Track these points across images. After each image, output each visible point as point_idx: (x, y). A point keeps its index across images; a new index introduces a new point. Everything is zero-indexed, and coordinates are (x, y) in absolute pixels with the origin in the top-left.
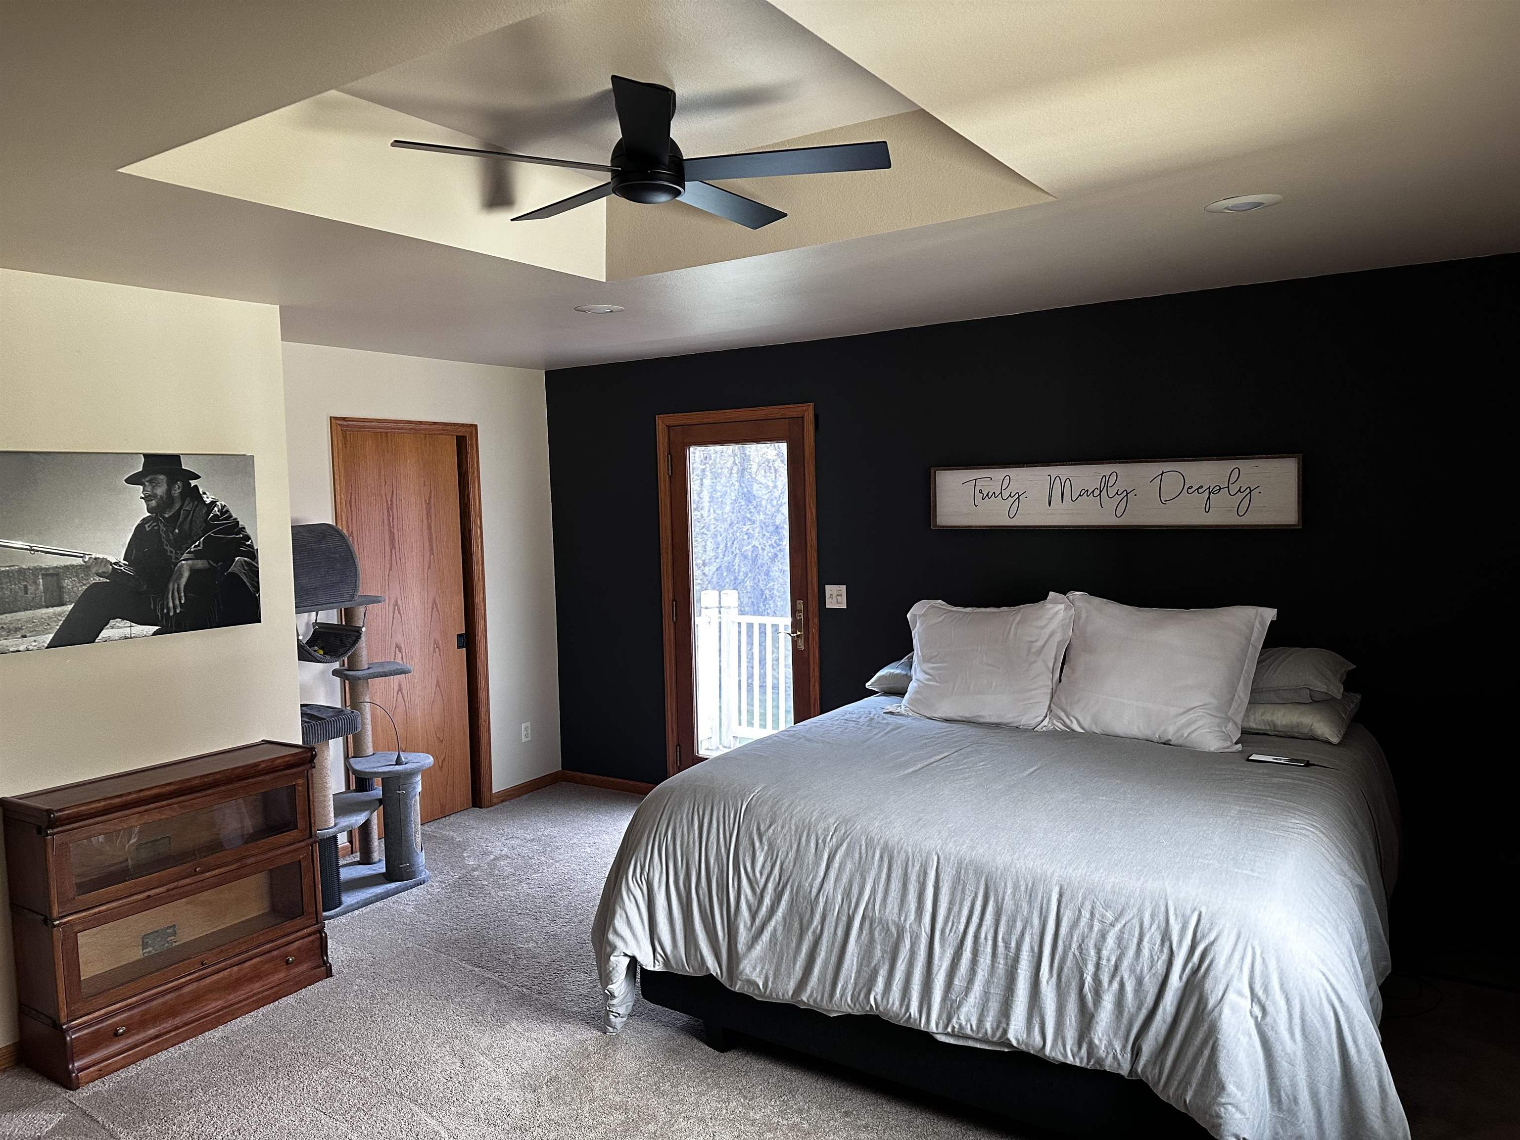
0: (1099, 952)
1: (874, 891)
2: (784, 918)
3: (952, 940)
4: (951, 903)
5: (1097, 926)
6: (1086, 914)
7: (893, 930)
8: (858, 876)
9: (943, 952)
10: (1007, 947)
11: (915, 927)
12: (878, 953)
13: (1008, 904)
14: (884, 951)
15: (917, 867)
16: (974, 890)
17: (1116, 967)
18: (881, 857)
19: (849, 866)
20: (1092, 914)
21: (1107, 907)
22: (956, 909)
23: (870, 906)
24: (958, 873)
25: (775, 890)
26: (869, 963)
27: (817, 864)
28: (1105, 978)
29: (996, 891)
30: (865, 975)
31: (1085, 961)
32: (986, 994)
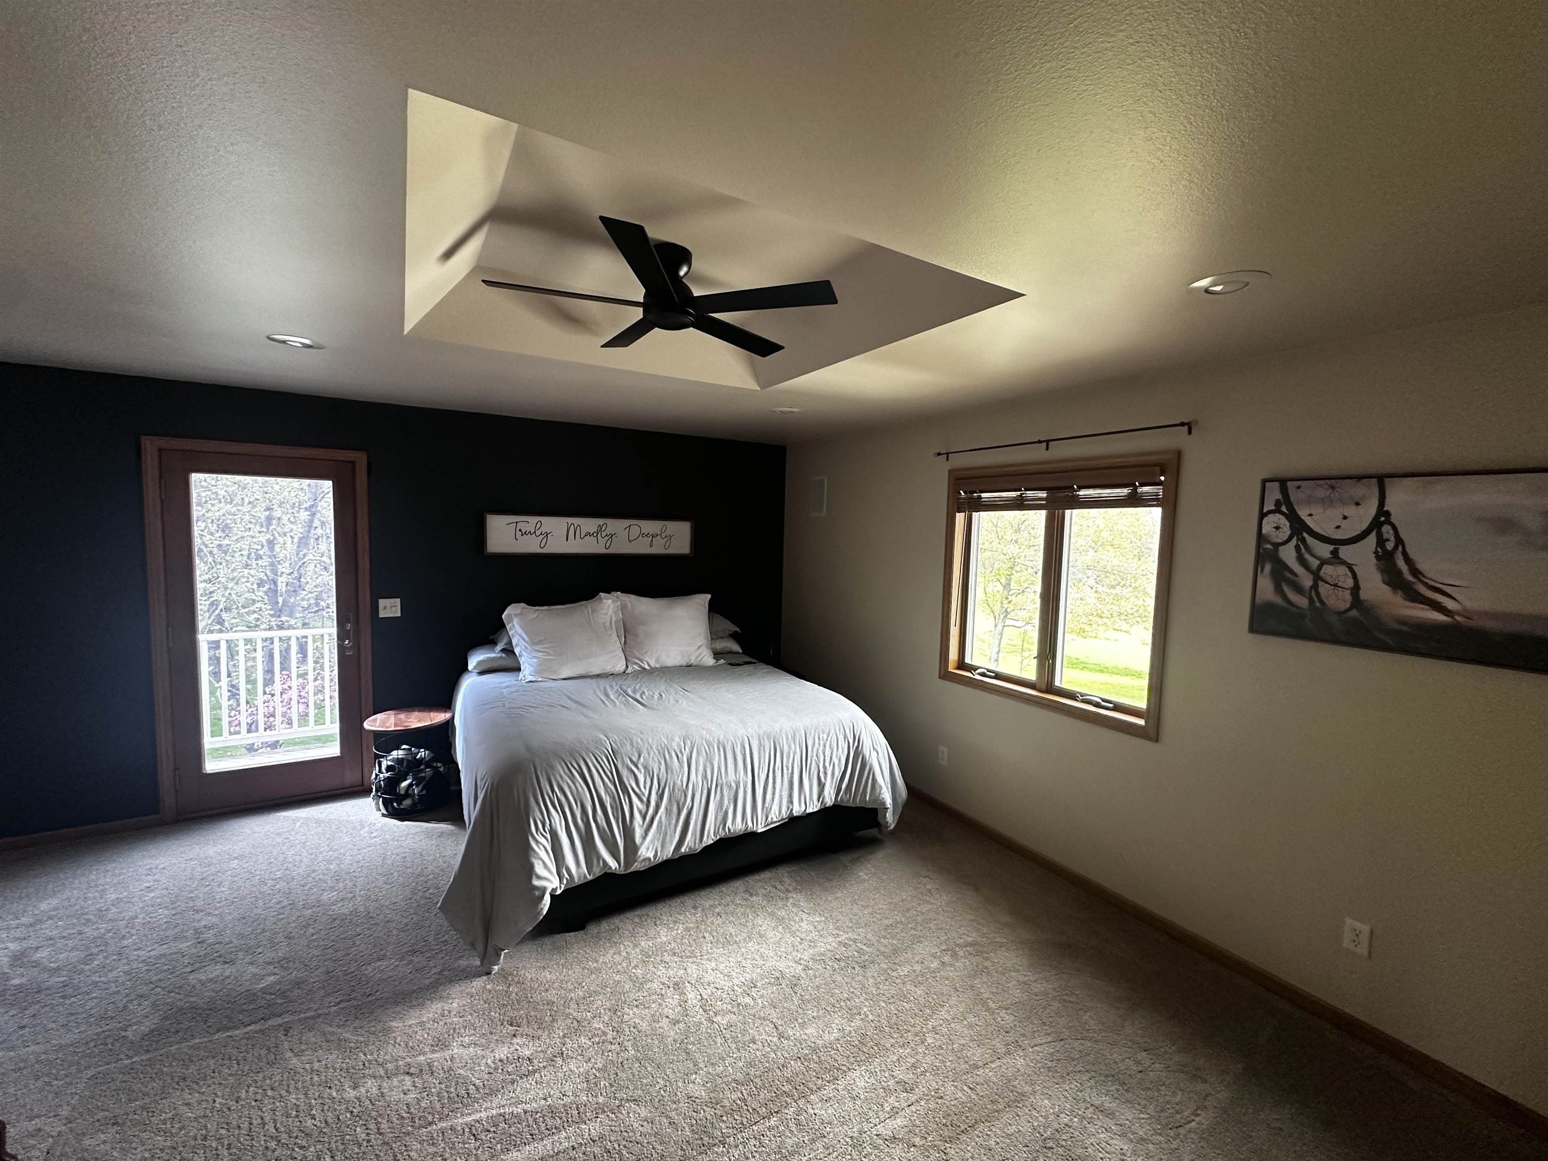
0: (824, 754)
1: (719, 768)
2: (666, 809)
3: (763, 777)
4: (760, 758)
5: (822, 742)
6: (817, 739)
7: (734, 785)
8: (708, 764)
9: (759, 785)
10: (788, 769)
11: (745, 779)
12: (726, 802)
13: (786, 749)
14: (729, 799)
15: (739, 746)
16: (768, 745)
17: (831, 758)
18: (718, 748)
19: (701, 761)
20: (819, 738)
21: (823, 733)
22: (762, 760)
23: (719, 777)
24: (760, 742)
25: (657, 794)
26: (722, 809)
27: (681, 767)
28: (827, 764)
29: (779, 744)
30: (720, 818)
31: (819, 760)
32: (781, 796)
